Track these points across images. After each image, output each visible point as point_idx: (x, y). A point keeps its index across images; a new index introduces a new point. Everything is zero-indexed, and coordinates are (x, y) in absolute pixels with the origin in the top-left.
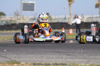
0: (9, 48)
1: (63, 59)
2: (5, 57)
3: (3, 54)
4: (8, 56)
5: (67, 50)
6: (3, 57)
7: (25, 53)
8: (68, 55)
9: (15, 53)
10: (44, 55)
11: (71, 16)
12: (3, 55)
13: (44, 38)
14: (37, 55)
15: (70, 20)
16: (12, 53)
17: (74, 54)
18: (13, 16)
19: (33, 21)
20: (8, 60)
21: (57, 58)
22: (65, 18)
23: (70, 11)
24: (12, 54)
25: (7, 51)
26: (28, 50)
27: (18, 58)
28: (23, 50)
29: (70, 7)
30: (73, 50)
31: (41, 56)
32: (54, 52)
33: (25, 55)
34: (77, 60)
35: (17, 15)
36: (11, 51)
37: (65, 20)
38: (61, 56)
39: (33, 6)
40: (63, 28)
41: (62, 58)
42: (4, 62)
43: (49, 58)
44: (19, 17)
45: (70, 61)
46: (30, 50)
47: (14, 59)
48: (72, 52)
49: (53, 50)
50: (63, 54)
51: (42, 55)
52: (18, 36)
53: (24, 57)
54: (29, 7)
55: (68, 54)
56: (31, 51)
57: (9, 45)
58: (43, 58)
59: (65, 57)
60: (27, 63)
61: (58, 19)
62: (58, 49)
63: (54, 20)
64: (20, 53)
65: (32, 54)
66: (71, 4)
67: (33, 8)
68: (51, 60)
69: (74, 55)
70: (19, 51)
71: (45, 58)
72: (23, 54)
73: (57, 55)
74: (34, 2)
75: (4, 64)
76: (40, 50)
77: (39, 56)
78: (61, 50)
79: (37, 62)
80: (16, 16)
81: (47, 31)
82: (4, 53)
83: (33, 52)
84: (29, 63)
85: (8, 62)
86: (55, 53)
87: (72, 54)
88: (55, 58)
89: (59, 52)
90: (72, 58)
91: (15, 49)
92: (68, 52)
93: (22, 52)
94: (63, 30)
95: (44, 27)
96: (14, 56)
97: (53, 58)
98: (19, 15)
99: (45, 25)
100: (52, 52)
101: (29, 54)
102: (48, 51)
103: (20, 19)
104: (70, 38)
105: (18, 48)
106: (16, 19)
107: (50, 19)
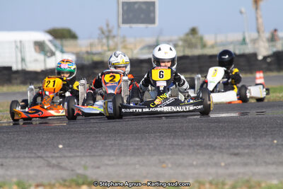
0: (74, 139)
1: (221, 166)
2: (59, 166)
3: (52, 157)
4: (65, 162)
6: (53, 166)
7: (116, 153)
9: (87, 154)
10: (169, 157)
11: (259, 35)
12: (54, 162)
14: (149, 157)
16: (78, 154)
17: (253, 151)
18: (96, 41)
20: (65, 174)
21: (202, 165)
22: (244, 41)
23: (257, 19)
24: (78, 156)
25: (67, 148)
26: (125, 142)
27: (93, 167)
28: (111, 144)
31: (159, 160)
32: (198, 147)
33: (114, 158)
35: (108, 37)
36: (77, 148)
37: (244, 47)
39: (151, 8)
41: (217, 165)
42: (53, 182)
43: (180, 165)
44: (111, 43)
46: (129, 143)
47: (81, 171)
49: (194, 140)
51: (161, 158)
53: (111, 165)
56: (132, 145)
58: (164, 165)
62: (208, 136)
64: (101, 153)
65: (133, 154)
67: (152, 15)
68: (184, 171)
70: (100, 148)
71: (170, 165)
72: (110, 156)
73: (204, 154)
76: (158, 141)
77: (154, 159)
78: (216, 140)
80: (105, 41)
82: (56, 155)
83: (138, 149)
85: (65, 181)
86: (200, 151)
88: (196, 166)
89: (212, 146)
91: (90, 139)
93: (109, 148)
96: (83, 163)
97: (192, 165)
98: (114, 37)
100: (192, 146)
101: (125, 155)
102: (181, 145)
103: (116, 48)
105: (98, 139)
106: (105, 48)
107: (199, 46)
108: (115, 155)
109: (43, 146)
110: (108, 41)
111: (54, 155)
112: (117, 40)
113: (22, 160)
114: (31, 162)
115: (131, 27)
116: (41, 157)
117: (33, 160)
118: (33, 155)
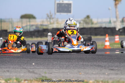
0: (39, 61)
1: (106, 74)
2: (33, 72)
3: (30, 68)
4: (36, 71)
5: (111, 63)
6: (31, 72)
7: (59, 67)
8: (112, 70)
9: (46, 68)
10: (82, 70)
11: (117, 20)
12: (31, 70)
13: (71, 48)
14: (74, 70)
15: (115, 24)
16: (42, 67)
17: (120, 68)
18: (45, 20)
20: (36, 76)
21: (97, 74)
22: (110, 22)
23: (116, 12)
24: (42, 68)
25: (36, 65)
26: (62, 63)
27: (48, 73)
29: (116, 8)
30: (119, 64)
31: (78, 71)
32: (95, 66)
33: (58, 69)
34: (122, 76)
35: (50, 18)
36: (41, 65)
37: (110, 24)
38: (104, 71)
39: (70, 6)
40: (107, 35)
41: (104, 74)
42: (32, 79)
43: (87, 73)
44: (52, 21)
45: (114, 78)
47: (43, 75)
48: (117, 66)
49: (92, 63)
50: (105, 68)
51: (78, 70)
52: (40, 46)
53: (57, 73)
55: (112, 68)
56: (65, 64)
57: (38, 57)
58: (81, 73)
59: (107, 72)
61: (101, 23)
62: (99, 62)
63: (96, 24)
64: (52, 67)
65: (66, 68)
66: (118, 4)
67: (70, 9)
68: (89, 76)
69: (118, 70)
70: (51, 65)
71: (83, 73)
72: (56, 69)
73: (98, 69)
74: (71, 2)
75: (31, 82)
76: (76, 63)
77: (76, 71)
78: (102, 63)
79: (72, 78)
80: (49, 20)
81: (75, 39)
82: (32, 67)
83: (68, 66)
85: (37, 79)
86: (96, 68)
87: (117, 68)
88: (95, 74)
89: (101, 66)
90: (117, 74)
91: (46, 61)
92: (112, 67)
93: (55, 65)
94: (106, 37)
95: (71, 35)
96: (44, 71)
97: (93, 74)
98: (53, 18)
99: (72, 32)
100: (92, 65)
101: (62, 69)
102: (87, 65)
103: (53, 23)
104: (116, 47)
105: (50, 61)
106: (49, 23)
107: (90, 23)
108: (58, 68)
109: (26, 63)
110: (50, 20)
111: (31, 67)
112: (54, 20)
113: (17, 69)
114: (21, 70)
115: (60, 14)
116: (25, 68)
117: (22, 69)
118: (22, 67)
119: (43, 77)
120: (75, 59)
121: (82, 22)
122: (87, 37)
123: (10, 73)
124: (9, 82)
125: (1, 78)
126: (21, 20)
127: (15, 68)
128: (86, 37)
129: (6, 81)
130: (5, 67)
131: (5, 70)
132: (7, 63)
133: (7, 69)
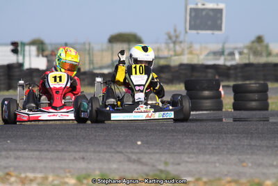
0: (151, 137)
2: (139, 161)
3: (132, 153)
4: (145, 158)
6: (134, 161)
7: (195, 151)
9: (166, 151)
10: (248, 157)
12: (134, 157)
14: (229, 156)
16: (157, 151)
18: (163, 46)
19: (219, 59)
20: (146, 169)
24: (157, 153)
25: (145, 145)
26: (202, 141)
27: (173, 163)
28: (189, 142)
31: (239, 159)
32: (276, 149)
33: (193, 156)
35: (174, 43)
36: (156, 145)
39: (219, 15)
43: (259, 165)
44: (178, 48)
46: (207, 143)
47: (162, 167)
49: (271, 142)
51: (240, 157)
53: (191, 162)
54: (206, 20)
56: (210, 144)
57: (149, 128)
58: (244, 164)
60: (198, 180)
64: (180, 151)
65: (212, 153)
67: (219, 22)
68: (265, 171)
70: (178, 146)
71: (250, 165)
72: (188, 153)
74: (221, 6)
76: (235, 141)
77: (234, 158)
80: (172, 45)
82: (136, 151)
83: (216, 148)
84: (205, 179)
85: (147, 176)
88: (276, 167)
91: (167, 137)
93: (187, 146)
96: (163, 159)
97: (272, 165)
98: (181, 42)
100: (270, 147)
101: (204, 153)
102: (259, 146)
103: (182, 54)
105: (175, 137)
106: (172, 53)
107: (264, 54)
108: (194, 153)
109: (122, 142)
110: (174, 46)
111: (133, 150)
112: (185, 46)
113: (102, 155)
114: (112, 156)
115: (198, 33)
116: (121, 152)
117: (113, 154)
118: (113, 150)
119: (161, 171)
120: (231, 133)
121: (246, 51)
122: (257, 85)
123: (88, 163)
124: (85, 181)
125: (68, 174)
126: (110, 45)
127: (99, 152)
128: (255, 84)
129: (79, 180)
130: (77, 149)
131: (77, 157)
132: (80, 142)
133: (82, 154)
